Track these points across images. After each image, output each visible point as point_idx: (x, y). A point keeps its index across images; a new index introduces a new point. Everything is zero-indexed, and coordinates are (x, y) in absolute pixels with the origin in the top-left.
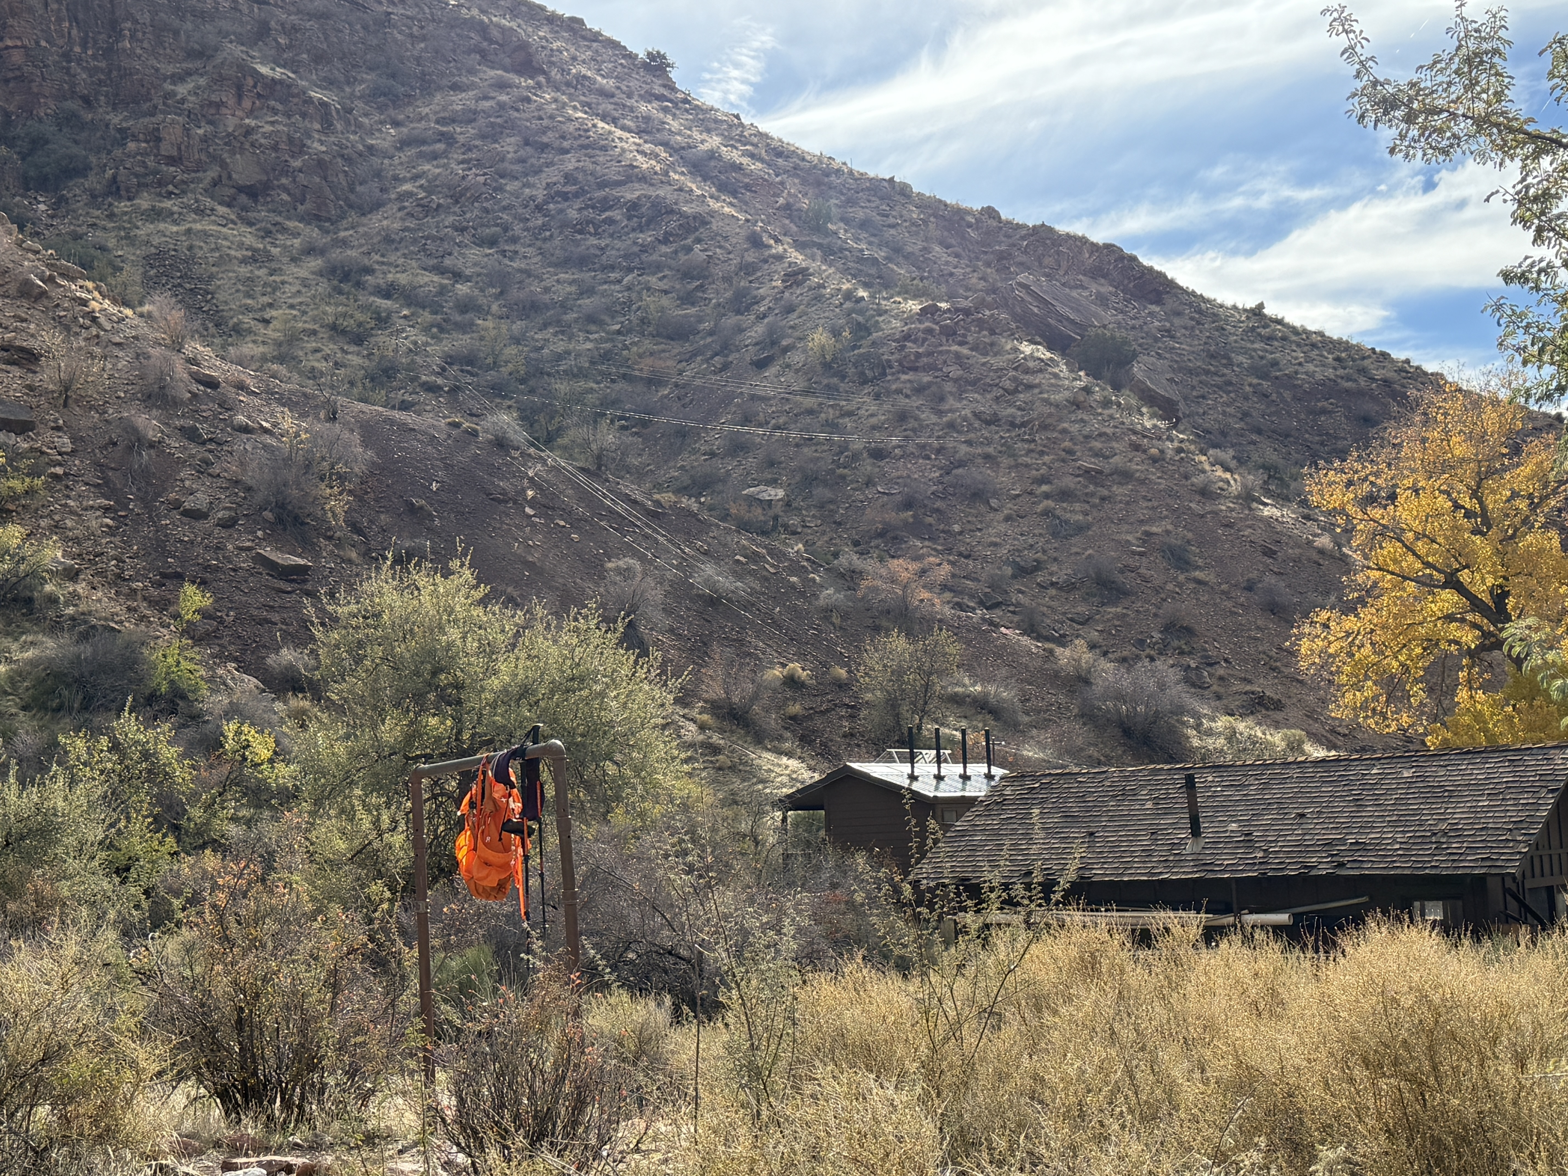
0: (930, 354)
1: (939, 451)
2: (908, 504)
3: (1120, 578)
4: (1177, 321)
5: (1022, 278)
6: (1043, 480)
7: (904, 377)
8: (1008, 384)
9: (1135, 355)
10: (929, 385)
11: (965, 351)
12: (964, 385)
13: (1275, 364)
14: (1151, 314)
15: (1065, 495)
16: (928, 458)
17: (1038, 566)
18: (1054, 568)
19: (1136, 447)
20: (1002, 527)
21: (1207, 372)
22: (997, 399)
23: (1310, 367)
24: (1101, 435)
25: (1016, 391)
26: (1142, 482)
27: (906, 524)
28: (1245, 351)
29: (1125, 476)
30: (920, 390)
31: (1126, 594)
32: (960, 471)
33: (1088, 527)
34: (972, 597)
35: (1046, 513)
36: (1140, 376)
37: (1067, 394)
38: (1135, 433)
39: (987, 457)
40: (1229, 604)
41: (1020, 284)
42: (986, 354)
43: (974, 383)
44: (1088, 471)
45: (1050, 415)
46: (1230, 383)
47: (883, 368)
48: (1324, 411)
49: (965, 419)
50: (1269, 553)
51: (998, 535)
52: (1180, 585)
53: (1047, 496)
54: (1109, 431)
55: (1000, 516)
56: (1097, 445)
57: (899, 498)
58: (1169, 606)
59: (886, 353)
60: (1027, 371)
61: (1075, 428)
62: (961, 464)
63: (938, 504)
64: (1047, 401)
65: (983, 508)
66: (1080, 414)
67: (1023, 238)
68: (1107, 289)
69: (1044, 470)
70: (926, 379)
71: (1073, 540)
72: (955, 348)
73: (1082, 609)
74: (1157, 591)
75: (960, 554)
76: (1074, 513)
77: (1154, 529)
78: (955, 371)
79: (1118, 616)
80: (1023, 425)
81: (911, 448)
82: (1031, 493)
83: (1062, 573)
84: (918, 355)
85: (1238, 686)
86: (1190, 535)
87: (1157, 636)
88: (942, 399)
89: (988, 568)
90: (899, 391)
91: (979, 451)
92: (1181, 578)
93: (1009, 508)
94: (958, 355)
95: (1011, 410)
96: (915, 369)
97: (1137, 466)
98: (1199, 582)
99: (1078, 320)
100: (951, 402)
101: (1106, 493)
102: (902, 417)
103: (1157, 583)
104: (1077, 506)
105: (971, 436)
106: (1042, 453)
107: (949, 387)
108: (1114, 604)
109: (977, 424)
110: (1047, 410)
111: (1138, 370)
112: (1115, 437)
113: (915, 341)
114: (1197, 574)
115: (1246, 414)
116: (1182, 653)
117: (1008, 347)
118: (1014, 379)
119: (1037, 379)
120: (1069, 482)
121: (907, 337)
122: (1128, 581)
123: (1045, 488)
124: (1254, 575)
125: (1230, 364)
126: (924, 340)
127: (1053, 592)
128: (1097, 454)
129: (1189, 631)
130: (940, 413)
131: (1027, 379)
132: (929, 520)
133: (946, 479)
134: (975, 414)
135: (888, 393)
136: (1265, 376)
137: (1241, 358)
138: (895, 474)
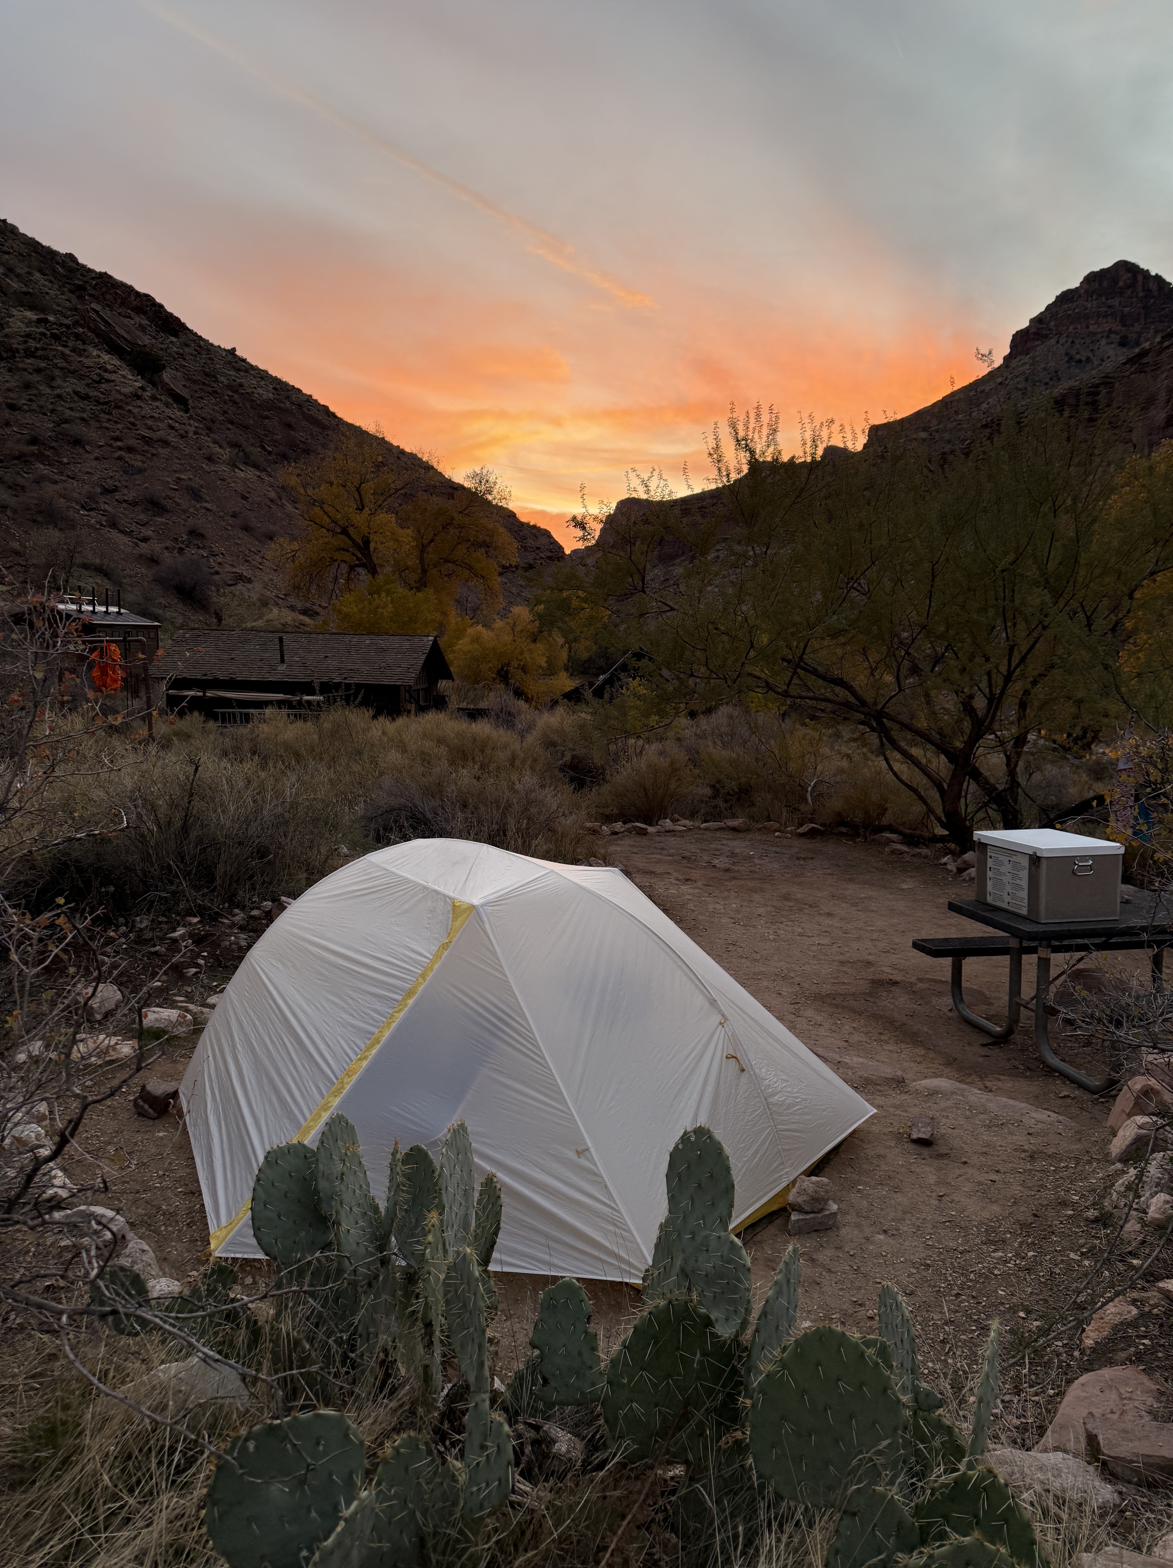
0: (44, 349)
1: (52, 411)
2: (34, 441)
3: (164, 502)
4: (187, 350)
5: (94, 305)
6: (117, 439)
7: (28, 361)
8: (95, 377)
9: (164, 367)
10: (45, 369)
11: (67, 351)
12: (68, 372)
13: (241, 385)
14: (171, 342)
15: (130, 449)
16: (45, 414)
17: (116, 489)
18: (126, 492)
19: (172, 428)
20: (94, 463)
21: (204, 384)
22: (88, 385)
23: (260, 391)
24: (152, 417)
25: (99, 382)
26: (175, 448)
27: (33, 454)
28: (225, 375)
29: (166, 443)
30: (38, 371)
31: (167, 511)
32: (66, 426)
33: (145, 470)
34: (77, 503)
35: (120, 458)
36: (167, 380)
37: (131, 389)
38: (171, 418)
39: (83, 419)
40: (224, 523)
41: (93, 309)
42: (81, 356)
43: (73, 372)
44: (144, 437)
45: (121, 400)
46: (216, 392)
47: (14, 352)
48: (267, 417)
49: (68, 394)
50: (245, 498)
51: (91, 468)
52: (197, 510)
53: (120, 448)
54: (156, 415)
55: (92, 457)
56: (150, 422)
57: (27, 437)
58: (191, 521)
59: (15, 343)
60: (106, 371)
61: (136, 410)
62: (66, 421)
63: (53, 444)
64: (119, 392)
65: (81, 450)
66: (139, 403)
67: (93, 279)
68: (145, 322)
69: (118, 433)
70: (43, 365)
71: (136, 477)
72: (60, 348)
73: (142, 517)
74: (185, 511)
75: (68, 476)
76: (136, 461)
77: (183, 477)
78: (61, 363)
79: (162, 523)
80: (105, 403)
81: (34, 406)
82: (111, 445)
83: (131, 496)
84: (37, 349)
85: (229, 569)
86: (202, 482)
87: (185, 537)
88: (53, 379)
89: (86, 487)
90: (25, 370)
91: (78, 415)
92: (198, 506)
93: (97, 453)
94: (63, 354)
95: (96, 393)
96: (36, 357)
97: (172, 438)
98: (208, 509)
99: (129, 338)
100: (59, 382)
101: (154, 451)
102: (27, 386)
103: (184, 507)
104: (139, 457)
105: (72, 405)
106: (116, 422)
107: (57, 372)
108: (160, 516)
109: (76, 398)
110: (119, 397)
111: (166, 376)
112: (159, 420)
113: (34, 339)
114: (206, 505)
115: (225, 412)
116: (199, 548)
117: (95, 354)
118: (99, 375)
119: (113, 377)
120: (133, 442)
121: (28, 336)
122: (168, 504)
123: (119, 444)
124: (237, 509)
125: (216, 381)
126: (40, 339)
127: (125, 505)
128: (150, 428)
129: (202, 536)
130: (52, 388)
131: (107, 375)
132: (47, 453)
133: (58, 429)
134: (74, 392)
135: (18, 369)
136: (236, 392)
137: (223, 379)
138: (25, 421)
